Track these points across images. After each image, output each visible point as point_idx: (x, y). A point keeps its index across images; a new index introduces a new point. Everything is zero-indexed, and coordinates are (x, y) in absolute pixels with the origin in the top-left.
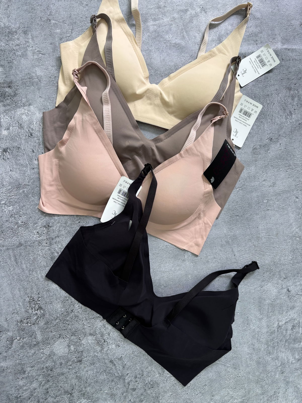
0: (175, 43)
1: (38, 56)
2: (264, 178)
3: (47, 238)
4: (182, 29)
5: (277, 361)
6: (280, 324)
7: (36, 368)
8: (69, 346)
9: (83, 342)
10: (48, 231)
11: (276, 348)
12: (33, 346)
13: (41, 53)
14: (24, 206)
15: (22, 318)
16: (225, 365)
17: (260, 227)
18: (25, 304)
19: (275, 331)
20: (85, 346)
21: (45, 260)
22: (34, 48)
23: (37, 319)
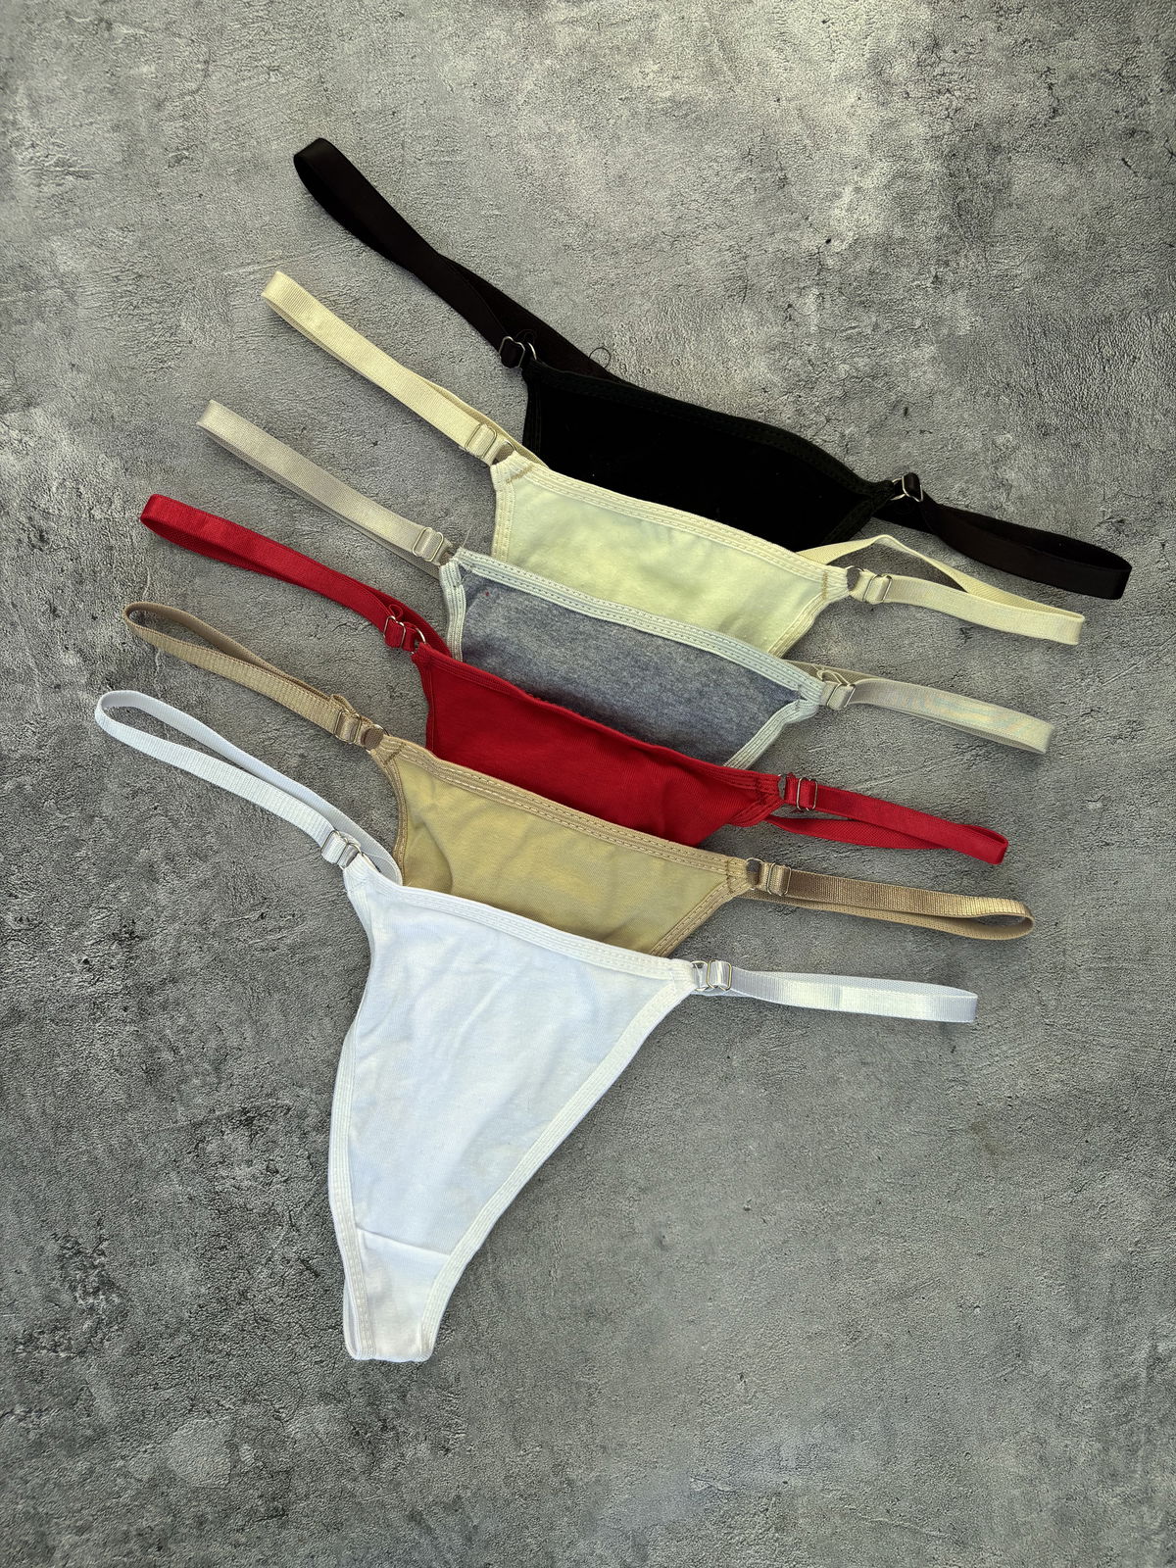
0: (671, 99)
1: (60, 185)
2: (1090, 701)
3: (126, 987)
4: (703, 34)
5: (1145, 1509)
6: (1160, 1351)
7: (95, 1536)
8: (233, 1447)
9: (291, 1428)
10: (130, 958)
11: (1141, 1453)
12: (82, 1446)
13: (71, 169)
14: (25, 849)
15: (32, 1328)
16: (915, 1532)
17: (1069, 923)
18: (44, 1266)
19: (1136, 1377)
20: (299, 1447)
21: (122, 1079)
22: (40, 153)
23: (94, 1331)
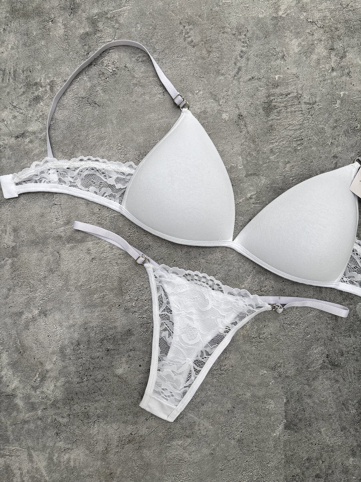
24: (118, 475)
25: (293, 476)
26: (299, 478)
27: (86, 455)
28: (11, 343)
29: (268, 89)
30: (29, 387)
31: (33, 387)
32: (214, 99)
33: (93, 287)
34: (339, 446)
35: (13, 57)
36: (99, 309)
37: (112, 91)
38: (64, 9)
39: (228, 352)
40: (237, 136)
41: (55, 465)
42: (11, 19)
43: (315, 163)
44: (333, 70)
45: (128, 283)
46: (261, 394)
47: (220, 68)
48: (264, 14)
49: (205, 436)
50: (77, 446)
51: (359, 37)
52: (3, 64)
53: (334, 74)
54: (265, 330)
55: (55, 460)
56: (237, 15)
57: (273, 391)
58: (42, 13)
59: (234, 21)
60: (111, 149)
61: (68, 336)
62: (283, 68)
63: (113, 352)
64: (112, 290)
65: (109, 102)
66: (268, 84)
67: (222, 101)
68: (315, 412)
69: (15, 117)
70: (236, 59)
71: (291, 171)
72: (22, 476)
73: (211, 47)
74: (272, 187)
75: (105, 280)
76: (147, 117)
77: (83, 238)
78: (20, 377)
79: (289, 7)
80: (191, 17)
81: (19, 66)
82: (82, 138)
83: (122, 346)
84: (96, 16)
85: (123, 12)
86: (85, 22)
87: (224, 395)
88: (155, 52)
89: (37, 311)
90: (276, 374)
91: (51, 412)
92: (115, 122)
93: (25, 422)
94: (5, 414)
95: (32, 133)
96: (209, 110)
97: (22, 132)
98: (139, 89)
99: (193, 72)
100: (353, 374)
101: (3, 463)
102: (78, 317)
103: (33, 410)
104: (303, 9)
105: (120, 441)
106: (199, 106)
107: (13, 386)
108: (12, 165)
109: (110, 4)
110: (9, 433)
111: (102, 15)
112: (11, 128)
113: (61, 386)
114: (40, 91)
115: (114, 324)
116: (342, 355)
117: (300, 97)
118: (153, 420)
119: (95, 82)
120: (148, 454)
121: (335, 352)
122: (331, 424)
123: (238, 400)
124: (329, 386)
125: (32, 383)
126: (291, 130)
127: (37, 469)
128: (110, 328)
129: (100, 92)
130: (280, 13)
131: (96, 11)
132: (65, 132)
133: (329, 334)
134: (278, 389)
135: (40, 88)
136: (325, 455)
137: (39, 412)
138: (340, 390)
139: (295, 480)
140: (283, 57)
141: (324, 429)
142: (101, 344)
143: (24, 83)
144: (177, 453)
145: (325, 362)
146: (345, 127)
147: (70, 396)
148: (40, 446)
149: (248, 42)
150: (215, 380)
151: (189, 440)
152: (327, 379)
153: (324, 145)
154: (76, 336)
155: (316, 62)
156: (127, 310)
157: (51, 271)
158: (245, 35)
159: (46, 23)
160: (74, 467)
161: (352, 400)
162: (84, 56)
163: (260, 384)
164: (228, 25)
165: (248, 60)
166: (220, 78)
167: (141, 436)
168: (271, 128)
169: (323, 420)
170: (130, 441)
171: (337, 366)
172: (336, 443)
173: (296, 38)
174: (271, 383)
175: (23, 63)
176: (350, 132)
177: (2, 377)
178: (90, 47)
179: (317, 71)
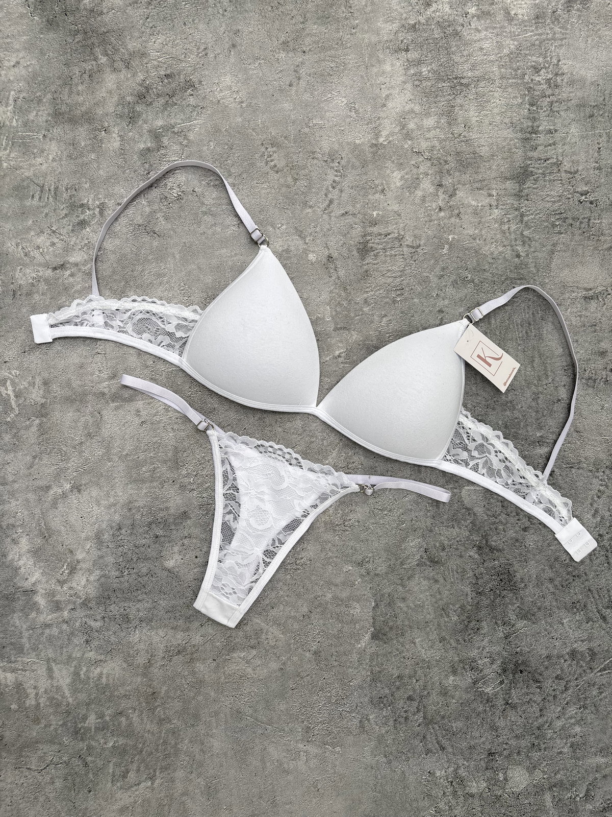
24: (162, 694)
25: (380, 698)
26: (387, 700)
27: (124, 669)
28: (34, 525)
29: (364, 227)
30: (54, 581)
31: (58, 581)
32: (300, 236)
33: (141, 458)
34: (436, 660)
35: (55, 171)
36: (148, 485)
37: (175, 219)
38: (121, 117)
39: (305, 542)
40: (325, 281)
41: (81, 681)
42: (53, 124)
43: (417, 317)
44: (440, 209)
45: (185, 454)
46: (344, 595)
47: (307, 199)
48: (362, 140)
49: (273, 647)
50: (112, 657)
51: (471, 172)
52: (41, 179)
53: (442, 214)
54: (351, 516)
55: (82, 676)
56: (330, 139)
57: (359, 592)
58: (93, 119)
59: (326, 145)
60: (172, 288)
61: (107, 518)
62: (383, 204)
63: (162, 539)
64: (165, 462)
65: (172, 232)
66: (364, 221)
67: (309, 238)
68: (408, 619)
69: (53, 244)
70: (327, 189)
71: (388, 326)
72: (38, 697)
73: (297, 174)
74: (365, 345)
75: (156, 450)
76: (217, 253)
77: (131, 396)
78: (43, 568)
79: (392, 134)
80: (275, 138)
81: (61, 182)
82: (136, 273)
83: (175, 532)
84: (160, 129)
85: (194, 127)
86: (146, 136)
87: (299, 596)
88: (230, 175)
89: (69, 485)
90: (363, 571)
91: (80, 613)
92: (177, 257)
93: (48, 626)
94: (20, 615)
95: (73, 265)
96: (293, 248)
97: (62, 263)
98: (208, 219)
99: (275, 201)
100: (455, 573)
101: (13, 680)
102: (121, 494)
103: (57, 610)
104: (408, 136)
105: (167, 651)
106: (280, 243)
107: (33, 580)
108: (47, 303)
109: (178, 116)
110: (24, 640)
111: (168, 128)
112: (47, 257)
113: (94, 581)
114: (87, 214)
115: (165, 505)
116: (444, 549)
117: (402, 239)
118: (210, 626)
119: (156, 207)
120: (202, 669)
121: (435, 546)
122: (427, 634)
123: (317, 603)
124: (427, 588)
125: (59, 577)
126: (389, 277)
127: (58, 688)
128: (162, 510)
129: (161, 219)
130: (381, 140)
131: (160, 123)
132: (115, 265)
133: (429, 524)
134: (366, 590)
135: (87, 211)
136: (419, 672)
137: (66, 614)
138: (440, 594)
139: (382, 702)
140: (383, 191)
141: (419, 639)
142: (148, 529)
143: (67, 203)
144: (237, 668)
145: (422, 558)
146: (453, 277)
147: (106, 594)
148: (64, 657)
149: (341, 171)
150: (288, 577)
151: (254, 652)
152: (425, 578)
153: (428, 296)
154: (117, 517)
155: (421, 200)
156: (183, 487)
157: (89, 435)
158: (338, 163)
159: (97, 133)
160: (106, 685)
161: (454, 605)
162: (143, 175)
163: (344, 584)
164: (318, 150)
165: (341, 192)
166: (308, 211)
167: (194, 646)
168: (366, 274)
169: (418, 628)
170: (179, 652)
171: (436, 562)
172: (434, 657)
173: (398, 170)
174: (357, 583)
175: (66, 179)
176: (459, 283)
177: (20, 568)
178: (151, 166)
179: (422, 210)
